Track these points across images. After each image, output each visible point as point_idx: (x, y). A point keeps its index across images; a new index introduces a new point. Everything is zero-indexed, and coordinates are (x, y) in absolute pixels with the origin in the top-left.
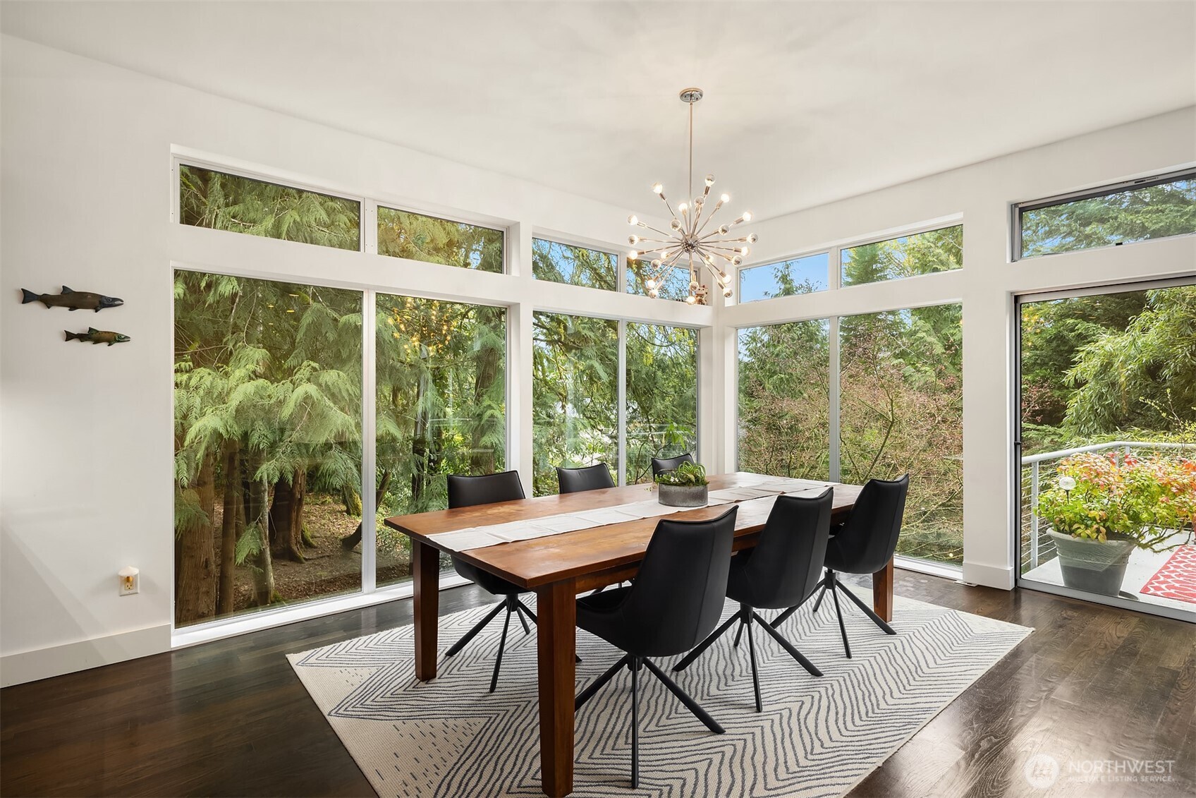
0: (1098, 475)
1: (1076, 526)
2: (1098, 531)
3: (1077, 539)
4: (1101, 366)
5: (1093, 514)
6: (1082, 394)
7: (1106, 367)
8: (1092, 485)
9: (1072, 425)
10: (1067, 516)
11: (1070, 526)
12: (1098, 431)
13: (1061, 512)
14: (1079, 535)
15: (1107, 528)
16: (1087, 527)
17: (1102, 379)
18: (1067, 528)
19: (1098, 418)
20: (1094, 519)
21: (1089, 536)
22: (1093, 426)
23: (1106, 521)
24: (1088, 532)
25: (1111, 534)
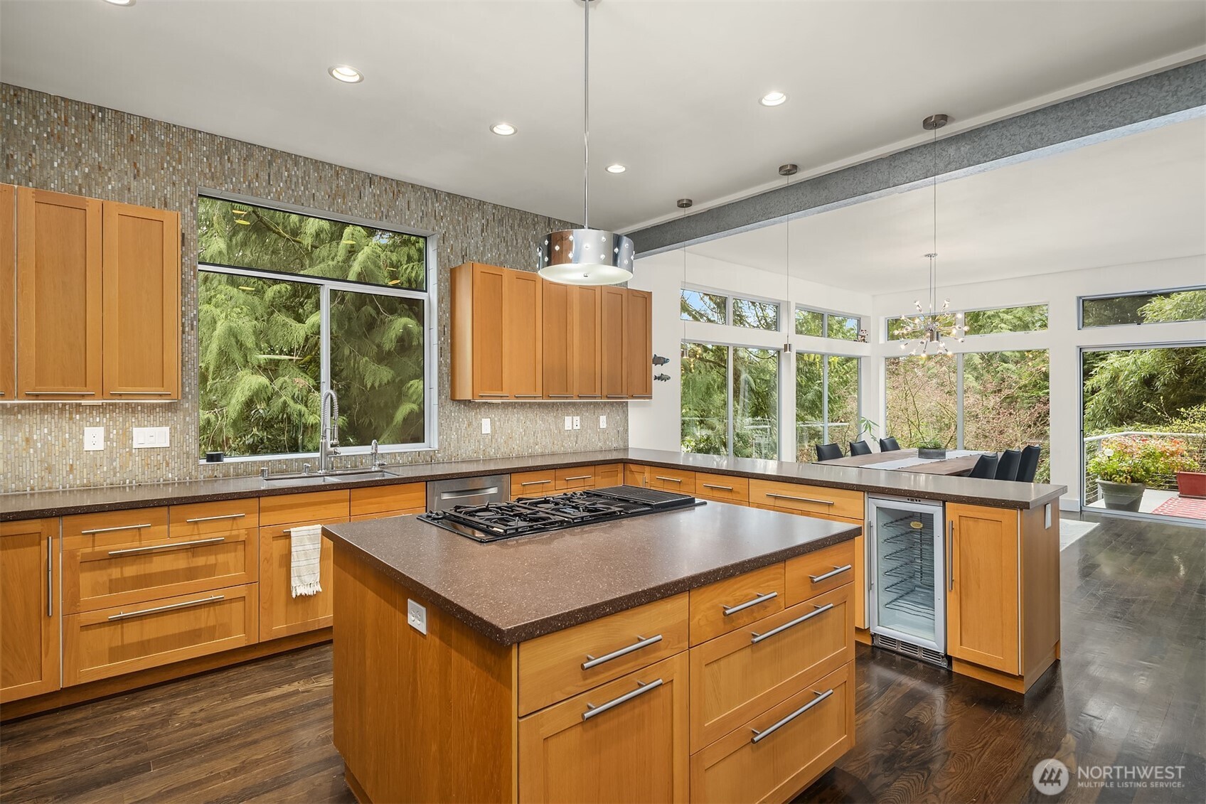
0: (1126, 447)
1: (1114, 476)
2: (1126, 478)
3: (1115, 483)
4: (1111, 377)
5: (1124, 468)
6: (1097, 398)
7: (1114, 379)
8: (1123, 452)
9: (1089, 420)
10: (1109, 470)
11: (1111, 476)
12: (1109, 425)
13: (1105, 469)
14: (1116, 481)
15: (1132, 477)
16: (1120, 476)
17: (1111, 387)
18: (1108, 477)
19: (1109, 416)
20: (1124, 472)
21: (1121, 481)
22: (1105, 422)
23: (1130, 473)
24: (1121, 479)
25: (1133, 480)
